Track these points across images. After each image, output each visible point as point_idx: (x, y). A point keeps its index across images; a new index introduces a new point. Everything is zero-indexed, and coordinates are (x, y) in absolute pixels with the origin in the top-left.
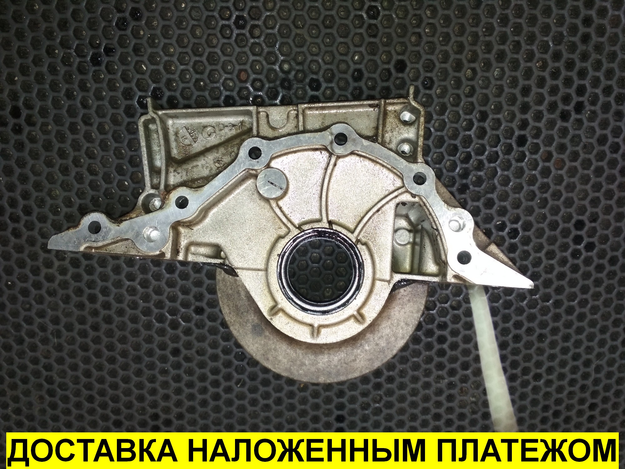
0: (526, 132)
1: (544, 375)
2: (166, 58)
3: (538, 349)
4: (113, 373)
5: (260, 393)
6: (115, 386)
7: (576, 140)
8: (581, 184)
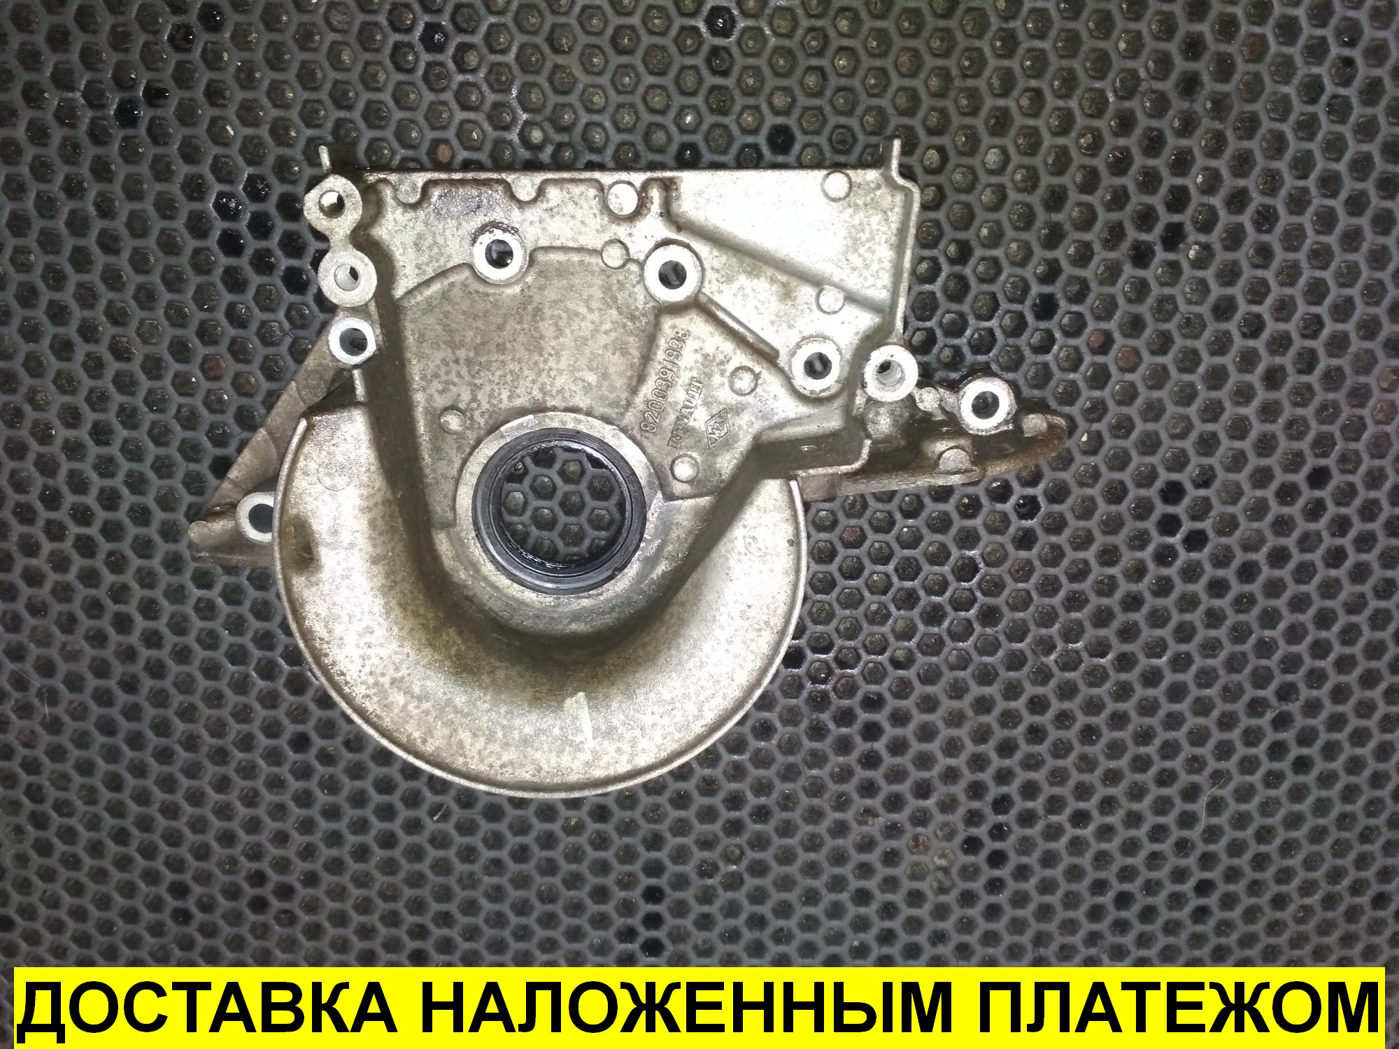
0: (1055, 289)
1: (1095, 814)
2: (275, 113)
3: (1083, 757)
4: (168, 784)
5: (481, 834)
6: (171, 811)
7: (1165, 308)
8: (1177, 403)
